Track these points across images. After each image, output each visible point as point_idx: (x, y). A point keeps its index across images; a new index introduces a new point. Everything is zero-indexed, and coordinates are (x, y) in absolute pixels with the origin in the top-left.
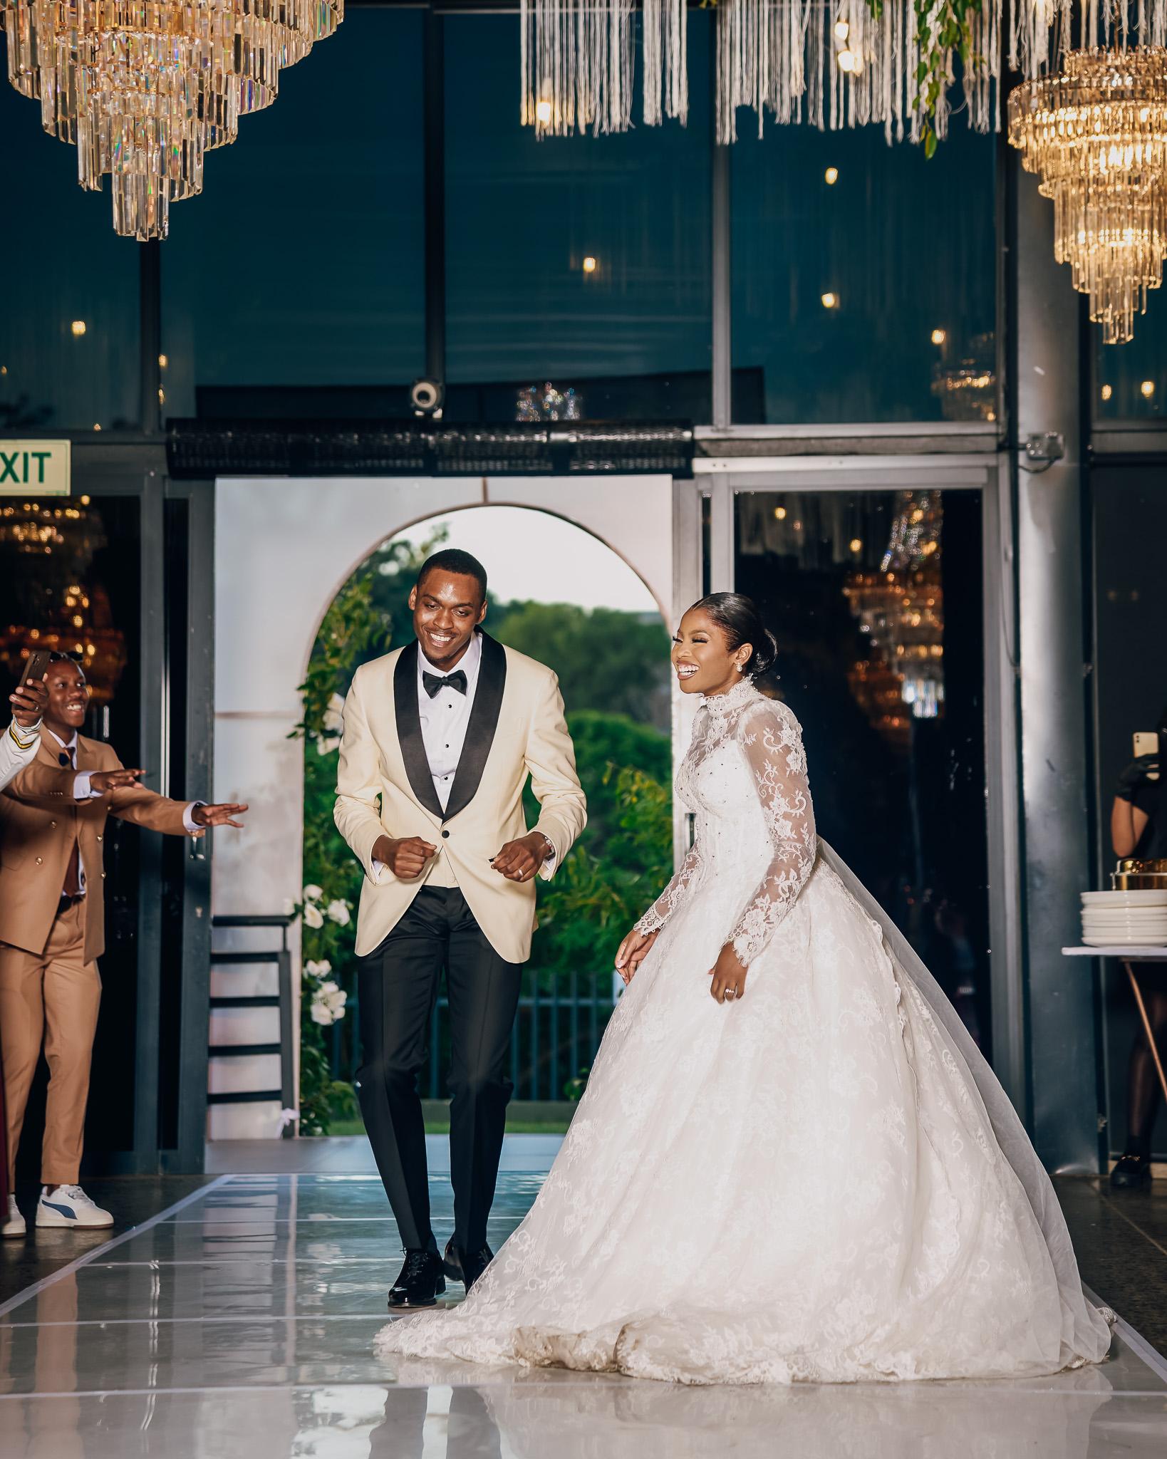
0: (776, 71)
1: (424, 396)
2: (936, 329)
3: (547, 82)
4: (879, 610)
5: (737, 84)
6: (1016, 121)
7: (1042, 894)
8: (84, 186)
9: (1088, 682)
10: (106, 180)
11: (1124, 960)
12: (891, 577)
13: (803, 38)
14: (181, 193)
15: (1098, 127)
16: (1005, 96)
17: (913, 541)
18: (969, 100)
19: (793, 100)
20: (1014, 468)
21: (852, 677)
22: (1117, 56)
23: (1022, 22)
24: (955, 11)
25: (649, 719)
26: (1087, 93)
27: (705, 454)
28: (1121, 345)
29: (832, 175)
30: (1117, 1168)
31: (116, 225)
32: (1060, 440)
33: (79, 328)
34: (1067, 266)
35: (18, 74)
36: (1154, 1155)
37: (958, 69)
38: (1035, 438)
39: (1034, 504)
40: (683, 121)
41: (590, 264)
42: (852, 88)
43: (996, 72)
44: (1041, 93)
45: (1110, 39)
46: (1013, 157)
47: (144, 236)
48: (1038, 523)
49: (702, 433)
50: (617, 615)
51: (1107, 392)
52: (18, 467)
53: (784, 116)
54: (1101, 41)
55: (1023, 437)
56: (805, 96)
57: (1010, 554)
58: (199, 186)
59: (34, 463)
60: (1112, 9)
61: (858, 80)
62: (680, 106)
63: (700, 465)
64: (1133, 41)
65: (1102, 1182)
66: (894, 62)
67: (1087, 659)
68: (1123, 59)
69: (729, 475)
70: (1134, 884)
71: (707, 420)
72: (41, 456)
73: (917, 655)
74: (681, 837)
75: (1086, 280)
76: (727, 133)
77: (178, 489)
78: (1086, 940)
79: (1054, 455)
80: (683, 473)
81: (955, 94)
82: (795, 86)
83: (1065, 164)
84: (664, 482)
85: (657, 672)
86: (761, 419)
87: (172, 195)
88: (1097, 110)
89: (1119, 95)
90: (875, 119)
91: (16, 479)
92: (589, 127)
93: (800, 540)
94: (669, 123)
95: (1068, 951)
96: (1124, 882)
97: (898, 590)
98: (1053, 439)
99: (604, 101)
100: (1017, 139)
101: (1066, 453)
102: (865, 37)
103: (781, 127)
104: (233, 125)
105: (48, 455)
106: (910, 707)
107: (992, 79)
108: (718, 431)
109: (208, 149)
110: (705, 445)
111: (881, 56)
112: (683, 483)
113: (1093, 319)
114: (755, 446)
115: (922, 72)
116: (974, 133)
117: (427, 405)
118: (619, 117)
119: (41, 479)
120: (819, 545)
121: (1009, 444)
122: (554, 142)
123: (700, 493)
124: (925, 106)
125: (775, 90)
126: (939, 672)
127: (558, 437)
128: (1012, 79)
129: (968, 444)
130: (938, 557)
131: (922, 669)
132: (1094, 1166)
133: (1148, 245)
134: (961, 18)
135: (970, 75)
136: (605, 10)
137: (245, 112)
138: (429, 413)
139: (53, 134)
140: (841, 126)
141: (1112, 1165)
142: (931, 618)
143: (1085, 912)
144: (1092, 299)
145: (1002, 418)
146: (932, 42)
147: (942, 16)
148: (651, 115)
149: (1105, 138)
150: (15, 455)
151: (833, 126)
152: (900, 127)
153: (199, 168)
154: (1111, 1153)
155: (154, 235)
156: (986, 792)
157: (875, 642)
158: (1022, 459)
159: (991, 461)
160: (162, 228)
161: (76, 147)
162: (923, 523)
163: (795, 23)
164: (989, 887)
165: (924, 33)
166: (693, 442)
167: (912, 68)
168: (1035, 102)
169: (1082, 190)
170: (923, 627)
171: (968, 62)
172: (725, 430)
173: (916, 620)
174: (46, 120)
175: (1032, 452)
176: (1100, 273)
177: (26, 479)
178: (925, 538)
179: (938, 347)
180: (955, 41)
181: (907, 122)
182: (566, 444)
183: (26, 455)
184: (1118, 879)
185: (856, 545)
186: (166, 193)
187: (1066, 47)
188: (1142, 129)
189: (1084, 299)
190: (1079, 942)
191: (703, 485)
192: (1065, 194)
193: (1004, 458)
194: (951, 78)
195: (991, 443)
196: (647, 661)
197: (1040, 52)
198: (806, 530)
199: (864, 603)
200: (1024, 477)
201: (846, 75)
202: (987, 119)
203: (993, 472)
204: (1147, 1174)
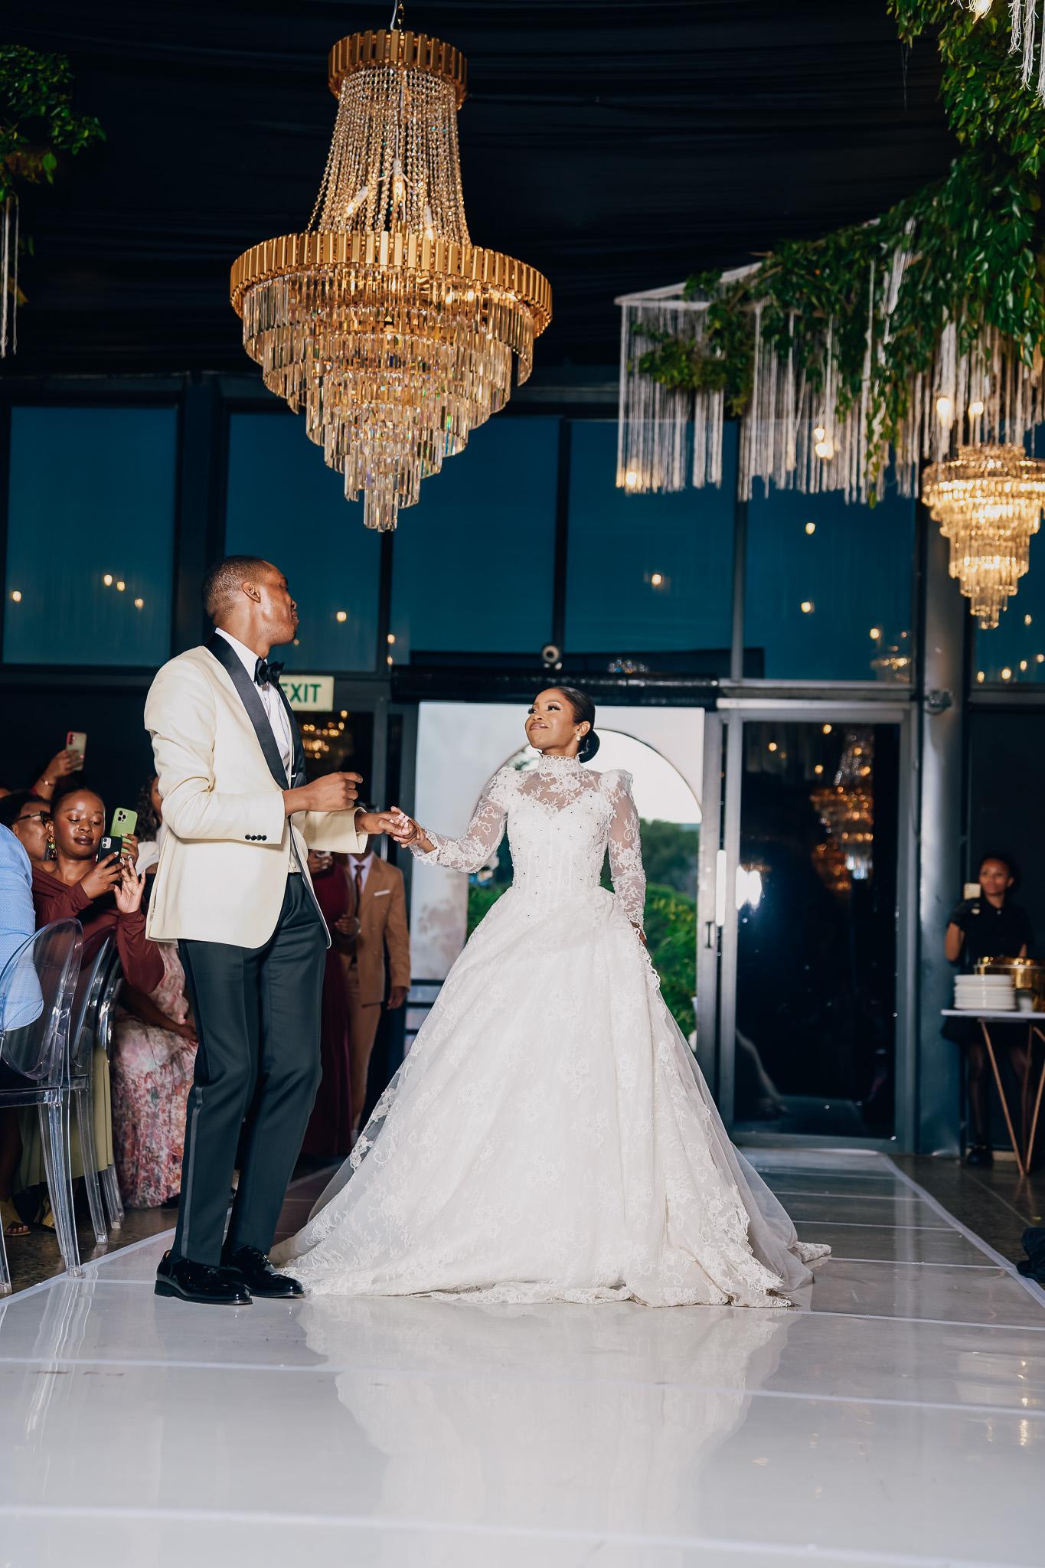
0: (778, 457)
1: (550, 654)
2: (873, 627)
3: (634, 461)
4: (831, 809)
5: (753, 463)
6: (927, 489)
7: (931, 980)
8: (348, 498)
9: (963, 847)
10: (361, 493)
11: (980, 1020)
12: (841, 790)
13: (795, 435)
14: (406, 503)
15: (979, 493)
16: (921, 472)
17: (856, 765)
18: (898, 478)
19: (788, 473)
20: (921, 711)
21: (814, 856)
22: (991, 449)
23: (933, 429)
24: (891, 419)
25: (685, 889)
26: (970, 472)
27: (725, 696)
28: (990, 630)
29: (810, 528)
30: (971, 1153)
31: (365, 523)
32: (951, 694)
33: (342, 616)
34: (957, 580)
35: (311, 430)
36: (995, 1146)
37: (892, 456)
38: (935, 693)
39: (933, 735)
40: (718, 486)
41: (657, 579)
42: (825, 468)
43: (917, 460)
44: (943, 471)
45: (988, 438)
46: (924, 510)
47: (382, 528)
48: (935, 746)
49: (724, 683)
50: (667, 824)
51: (981, 676)
52: (301, 693)
53: (781, 484)
54: (982, 440)
55: (927, 691)
56: (795, 471)
57: (917, 765)
58: (416, 497)
59: (311, 690)
60: (990, 422)
61: (829, 463)
62: (716, 475)
63: (722, 703)
64: (1002, 440)
65: (962, 1161)
66: (851, 450)
67: (964, 832)
68: (995, 451)
69: (740, 710)
70: (988, 971)
71: (727, 675)
72: (315, 686)
73: (856, 840)
74: (703, 936)
75: (969, 590)
76: (746, 493)
77: (397, 709)
78: (957, 1005)
79: (946, 704)
80: (711, 708)
81: (889, 473)
82: (790, 463)
83: (958, 517)
84: (700, 712)
85: (691, 861)
86: (761, 675)
87: (400, 504)
88: (978, 482)
89: (993, 474)
90: (839, 487)
91: (299, 700)
92: (659, 489)
93: (784, 764)
94: (709, 486)
95: (946, 1012)
96: (982, 970)
97: (845, 798)
98: (946, 694)
99: (669, 472)
100: (928, 499)
101: (954, 703)
102: (834, 437)
103: (779, 491)
104: (440, 462)
105: (319, 686)
106: (850, 872)
107: (914, 464)
108: (735, 682)
109: (423, 477)
110: (725, 691)
111: (844, 448)
112: (711, 715)
113: (973, 612)
114: (757, 692)
115: (869, 455)
116: (901, 498)
117: (552, 660)
118: (677, 482)
119: (315, 700)
120: (797, 766)
121: (918, 695)
122: (637, 497)
123: (721, 721)
124: (871, 478)
125: (777, 468)
126: (869, 850)
127: (633, 682)
128: (925, 463)
129: (892, 695)
130: (871, 778)
131: (859, 849)
132: (956, 1150)
133: (1009, 568)
134: (895, 423)
135: (899, 461)
136: (672, 420)
137: (448, 455)
138: (553, 665)
139: (331, 467)
140: (817, 491)
141: (968, 1151)
142: (865, 815)
143: (957, 989)
144: (973, 601)
145: (914, 680)
146: (876, 438)
147: (882, 422)
148: (698, 481)
149: (984, 501)
150: (300, 686)
151: (812, 490)
152: (855, 494)
153: (417, 487)
154: (969, 1144)
155: (389, 528)
156: (897, 914)
157: (829, 831)
158: (926, 706)
159: (906, 706)
160: (393, 524)
161: (344, 475)
162: (861, 756)
163: (790, 426)
164: (897, 975)
165: (871, 432)
166: (717, 688)
167: (863, 452)
168: (941, 477)
169: (968, 532)
170: (861, 821)
171: (899, 451)
172: (738, 682)
173: (856, 816)
174: (327, 457)
175: (933, 702)
176: (978, 583)
177: (306, 700)
178: (863, 765)
179: (874, 641)
180: (891, 436)
181: (859, 489)
182: (637, 687)
183: (306, 687)
184: (979, 969)
185: (819, 769)
186: (396, 503)
187: (959, 444)
188: (1007, 495)
189: (968, 600)
190: (952, 1007)
191: (724, 716)
192: (957, 534)
193: (914, 705)
194: (887, 462)
195: (907, 695)
196: (686, 854)
197: (944, 447)
198: (788, 758)
199: (824, 805)
200: (927, 717)
201: (822, 460)
202: (909, 489)
203: (907, 713)
204: (990, 1157)
